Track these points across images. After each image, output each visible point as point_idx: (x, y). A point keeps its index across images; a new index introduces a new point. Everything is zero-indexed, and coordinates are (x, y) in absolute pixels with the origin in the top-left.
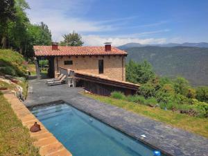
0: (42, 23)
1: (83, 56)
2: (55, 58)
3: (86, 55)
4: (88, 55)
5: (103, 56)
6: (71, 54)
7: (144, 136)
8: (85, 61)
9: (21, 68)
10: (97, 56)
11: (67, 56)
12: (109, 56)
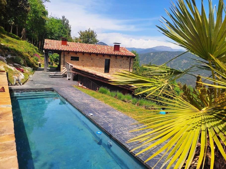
0: (63, 17)
1: (90, 54)
2: (62, 53)
3: (93, 53)
4: (95, 53)
5: (110, 55)
6: (77, 50)
7: (91, 114)
8: (92, 59)
9: (32, 60)
10: (103, 55)
11: (73, 52)
12: (116, 56)
